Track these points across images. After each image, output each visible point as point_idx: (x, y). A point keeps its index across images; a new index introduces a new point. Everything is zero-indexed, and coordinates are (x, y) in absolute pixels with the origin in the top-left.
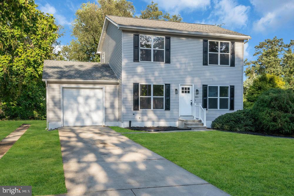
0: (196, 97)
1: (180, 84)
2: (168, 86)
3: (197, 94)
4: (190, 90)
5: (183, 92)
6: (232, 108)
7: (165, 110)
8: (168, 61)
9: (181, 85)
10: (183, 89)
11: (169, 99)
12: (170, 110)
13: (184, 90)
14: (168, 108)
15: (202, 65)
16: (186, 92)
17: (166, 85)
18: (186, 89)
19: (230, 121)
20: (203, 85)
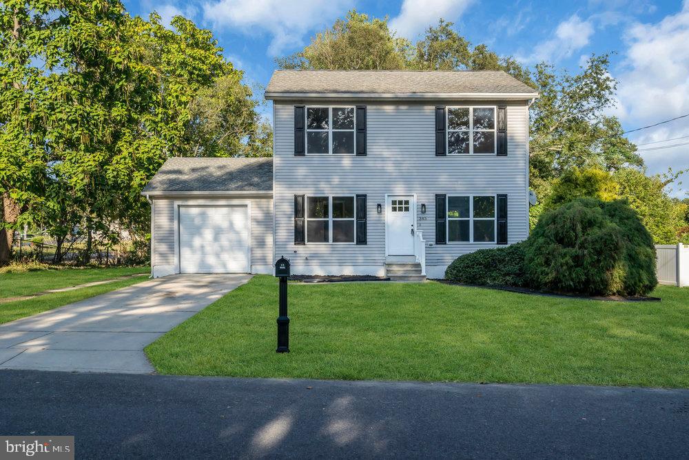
0: (420, 219)
1: (386, 195)
2: (362, 199)
3: (424, 212)
4: (410, 206)
5: (394, 209)
6: (503, 238)
7: (357, 244)
8: (362, 152)
9: (388, 196)
10: (394, 203)
11: (365, 223)
12: (366, 244)
13: (397, 206)
14: (362, 240)
15: (434, 156)
16: (400, 209)
17: (357, 196)
18: (400, 203)
19: (474, 265)
20: (436, 195)
